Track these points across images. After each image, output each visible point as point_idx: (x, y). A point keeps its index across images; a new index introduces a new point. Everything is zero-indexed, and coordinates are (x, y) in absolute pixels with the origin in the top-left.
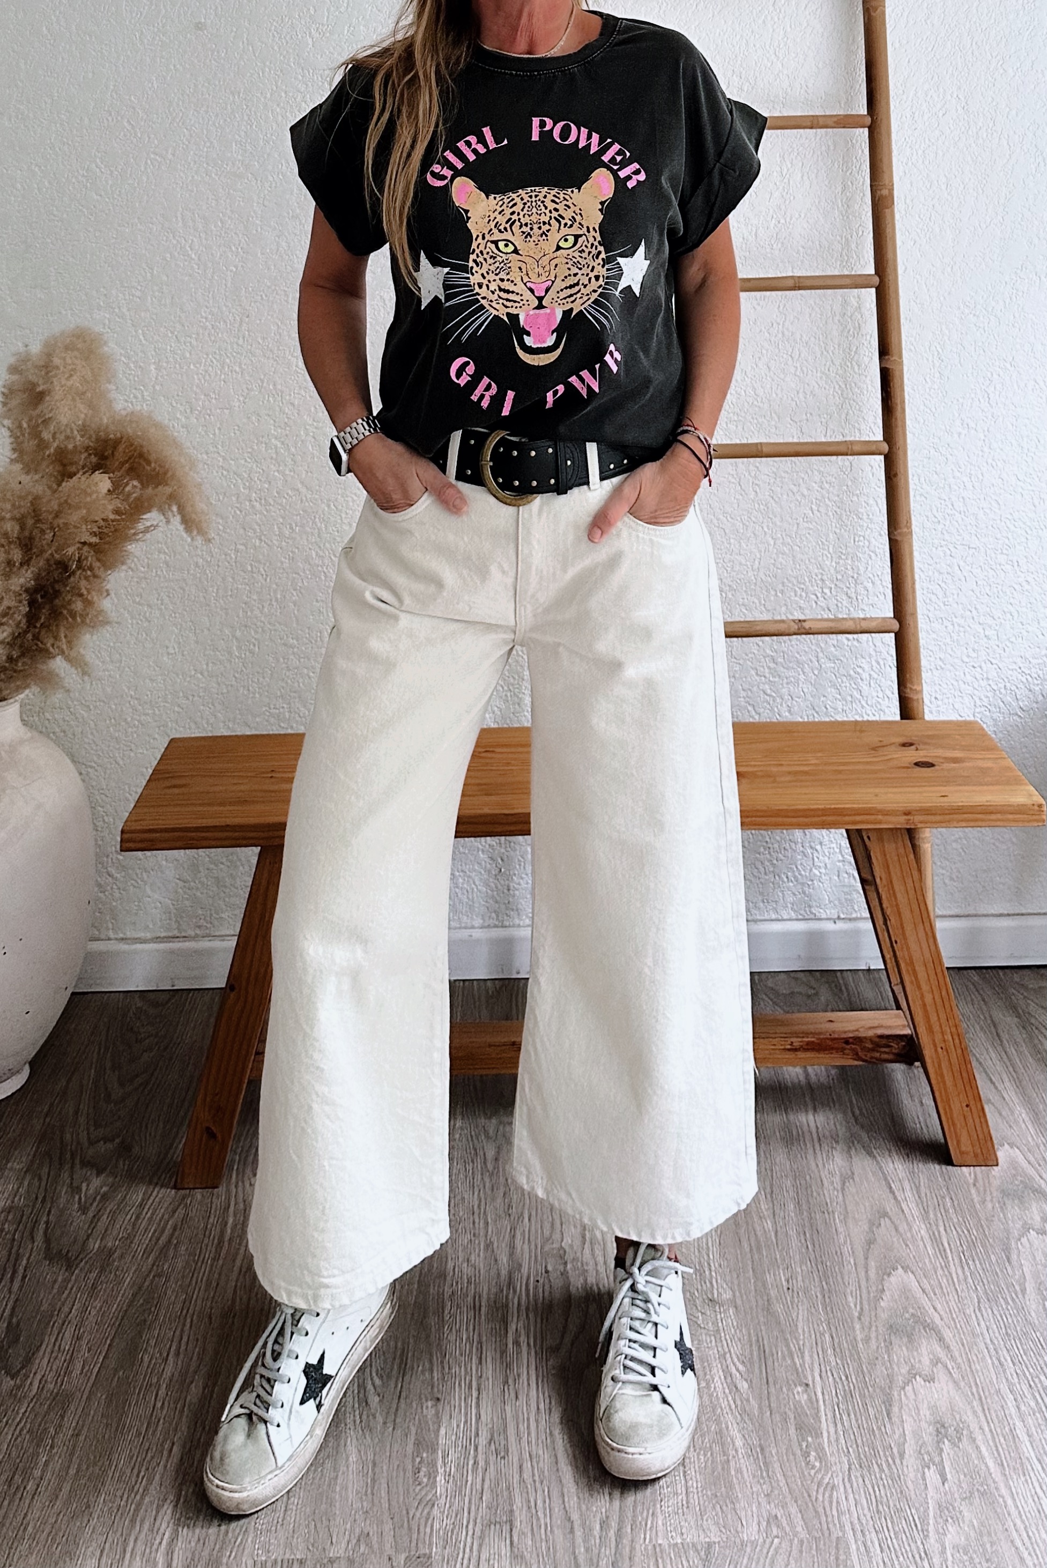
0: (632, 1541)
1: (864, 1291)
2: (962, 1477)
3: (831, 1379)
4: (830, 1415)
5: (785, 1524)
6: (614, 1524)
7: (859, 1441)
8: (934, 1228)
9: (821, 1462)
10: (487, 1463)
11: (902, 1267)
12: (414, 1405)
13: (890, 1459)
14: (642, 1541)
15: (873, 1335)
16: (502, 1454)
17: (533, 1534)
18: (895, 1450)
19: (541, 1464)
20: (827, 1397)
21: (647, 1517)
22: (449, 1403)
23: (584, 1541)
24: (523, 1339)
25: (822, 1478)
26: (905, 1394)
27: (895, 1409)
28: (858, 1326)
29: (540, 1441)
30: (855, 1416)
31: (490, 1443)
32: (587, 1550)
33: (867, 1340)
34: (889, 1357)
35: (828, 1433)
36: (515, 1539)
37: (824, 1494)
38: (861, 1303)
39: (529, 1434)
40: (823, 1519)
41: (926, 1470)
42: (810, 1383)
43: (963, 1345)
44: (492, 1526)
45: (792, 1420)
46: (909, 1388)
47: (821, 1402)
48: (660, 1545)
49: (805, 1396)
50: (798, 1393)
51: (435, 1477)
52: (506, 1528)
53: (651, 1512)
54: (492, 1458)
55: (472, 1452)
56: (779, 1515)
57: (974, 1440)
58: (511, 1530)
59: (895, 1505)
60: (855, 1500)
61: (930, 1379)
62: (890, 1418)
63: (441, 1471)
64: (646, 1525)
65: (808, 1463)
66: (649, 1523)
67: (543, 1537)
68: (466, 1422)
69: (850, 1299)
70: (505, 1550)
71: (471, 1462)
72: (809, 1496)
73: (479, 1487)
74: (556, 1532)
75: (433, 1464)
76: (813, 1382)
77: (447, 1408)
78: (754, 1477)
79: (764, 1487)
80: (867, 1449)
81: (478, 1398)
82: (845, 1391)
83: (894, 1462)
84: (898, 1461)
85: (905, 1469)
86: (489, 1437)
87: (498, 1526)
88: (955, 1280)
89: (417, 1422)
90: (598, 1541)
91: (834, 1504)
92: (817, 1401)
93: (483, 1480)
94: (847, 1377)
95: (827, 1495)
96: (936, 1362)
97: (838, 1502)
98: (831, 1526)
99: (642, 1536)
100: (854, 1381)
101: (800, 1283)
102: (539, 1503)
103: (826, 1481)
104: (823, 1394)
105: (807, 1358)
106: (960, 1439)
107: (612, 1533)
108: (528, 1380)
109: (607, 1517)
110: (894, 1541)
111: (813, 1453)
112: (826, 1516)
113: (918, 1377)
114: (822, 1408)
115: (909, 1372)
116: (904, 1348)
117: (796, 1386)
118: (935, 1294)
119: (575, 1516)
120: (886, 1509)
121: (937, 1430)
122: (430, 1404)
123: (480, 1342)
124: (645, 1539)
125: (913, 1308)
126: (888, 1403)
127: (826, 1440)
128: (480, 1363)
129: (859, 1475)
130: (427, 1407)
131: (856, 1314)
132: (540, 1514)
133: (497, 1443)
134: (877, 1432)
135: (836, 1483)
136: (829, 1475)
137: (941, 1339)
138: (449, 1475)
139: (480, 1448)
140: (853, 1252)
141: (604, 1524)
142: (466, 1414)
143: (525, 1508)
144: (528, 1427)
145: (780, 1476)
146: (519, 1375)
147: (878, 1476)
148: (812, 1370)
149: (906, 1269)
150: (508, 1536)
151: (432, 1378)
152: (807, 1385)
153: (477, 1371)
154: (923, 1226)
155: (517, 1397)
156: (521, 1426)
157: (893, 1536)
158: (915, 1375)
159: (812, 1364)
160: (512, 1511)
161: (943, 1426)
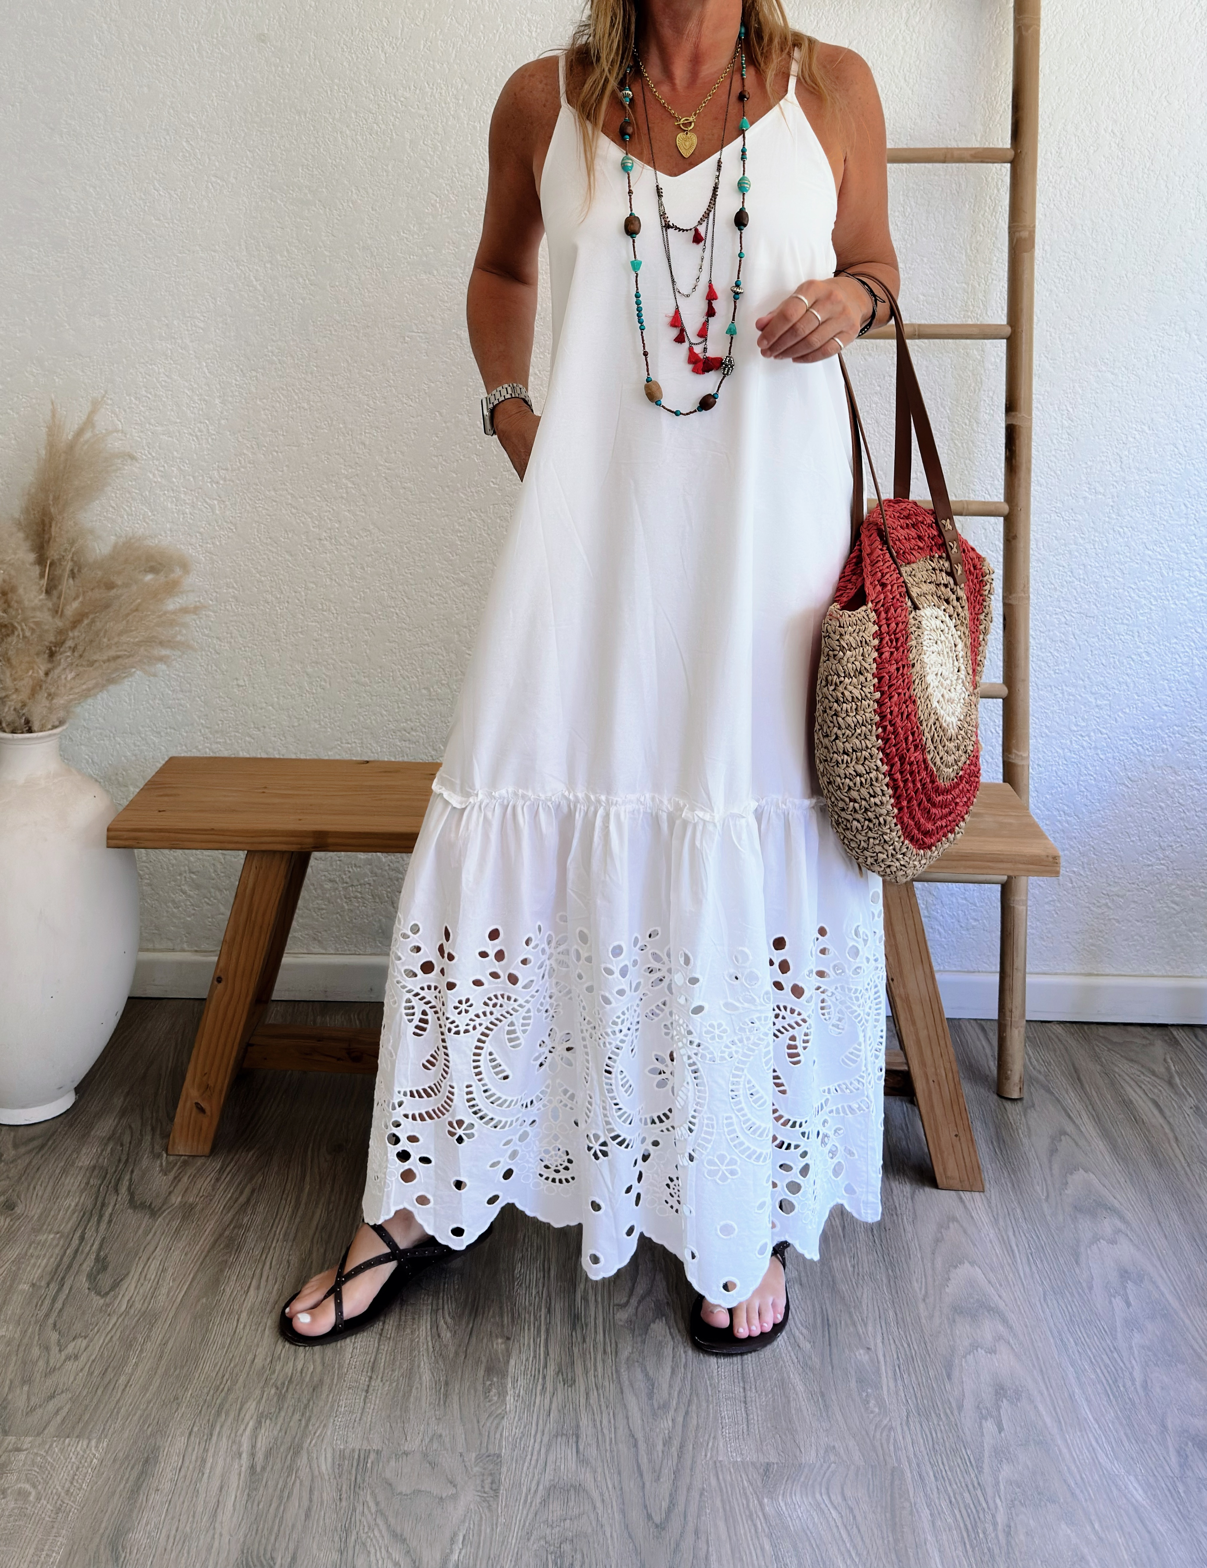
0: (693, 1457)
1: (930, 1279)
2: (1018, 1429)
3: (893, 1346)
4: (890, 1374)
5: (842, 1452)
6: (676, 1443)
7: (919, 1395)
8: (1004, 1234)
9: (880, 1409)
10: (555, 1389)
11: (970, 1263)
12: (485, 1340)
13: (948, 1411)
14: (703, 1457)
15: (937, 1314)
16: (570, 1383)
17: (598, 1446)
18: (954, 1405)
19: (607, 1394)
20: (888, 1359)
21: (709, 1439)
22: (519, 1341)
23: (647, 1454)
24: (591, 1298)
25: (881, 1421)
26: (966, 1361)
27: (956, 1374)
28: (922, 1306)
29: (606, 1375)
30: (916, 1377)
31: (558, 1374)
32: (650, 1461)
33: (931, 1317)
34: (951, 1331)
35: (888, 1386)
36: (581, 1448)
37: (881, 1433)
38: (926, 1288)
39: (595, 1370)
40: (880, 1452)
41: (984, 1421)
42: (872, 1347)
43: (1026, 1326)
44: (559, 1439)
45: (853, 1373)
46: (970, 1358)
47: (882, 1362)
48: (720, 1462)
49: (867, 1357)
50: (860, 1354)
51: (505, 1397)
52: (572, 1440)
53: (712, 1435)
54: (560, 1386)
55: (540, 1380)
56: (836, 1446)
57: (1031, 1401)
58: (577, 1442)
59: (951, 1446)
60: (912, 1439)
61: (992, 1351)
62: (949, 1377)
63: (510, 1392)
64: (707, 1445)
65: (867, 1409)
66: (710, 1444)
67: (608, 1448)
68: (535, 1357)
69: (916, 1285)
70: (571, 1454)
71: (539, 1387)
72: (867, 1434)
73: (547, 1407)
74: (620, 1445)
75: (504, 1386)
76: (876, 1345)
77: (517, 1346)
78: (814, 1415)
79: (823, 1424)
80: (925, 1402)
81: (547, 1340)
82: (906, 1355)
83: (952, 1413)
84: (956, 1412)
85: (963, 1419)
86: (557, 1370)
87: (564, 1438)
88: (1022, 1275)
89: (487, 1355)
90: (660, 1454)
91: (892, 1440)
92: (878, 1362)
93: (551, 1402)
94: (909, 1345)
95: (884, 1434)
96: (999, 1338)
97: (895, 1440)
98: (887, 1458)
99: (703, 1454)
100: (916, 1348)
101: (866, 1268)
102: (605, 1422)
103: (885, 1422)
104: (884, 1356)
105: (870, 1328)
106: (1018, 1400)
107: (674, 1450)
108: (595, 1327)
109: (670, 1438)
110: (949, 1473)
111: (872, 1403)
112: (883, 1449)
113: (979, 1349)
114: (883, 1368)
115: (970, 1345)
116: (968, 1327)
117: (858, 1349)
118: (1001, 1285)
119: (640, 1435)
120: (943, 1449)
121: (996, 1390)
122: (500, 1341)
123: (549, 1295)
124: (706, 1456)
125: (978, 1295)
126: (949, 1367)
127: (885, 1392)
128: (549, 1311)
129: (917, 1420)
130: (497, 1344)
131: (920, 1297)
132: (606, 1431)
133: (565, 1376)
134: (936, 1388)
135: (894, 1425)
136: (888, 1419)
137: (1005, 1321)
138: (519, 1396)
139: (548, 1378)
140: (920, 1247)
141: (667, 1443)
142: (535, 1351)
143: (590, 1425)
144: (595, 1366)
145: (839, 1417)
146: (586, 1325)
147: (935, 1423)
148: (875, 1337)
149: (972, 1263)
150: (574, 1445)
151: (502, 1322)
152: (868, 1349)
153: (546, 1318)
154: (992, 1231)
155: (584, 1341)
156: (588, 1362)
157: (947, 1468)
158: (977, 1347)
159: (875, 1332)
160: (578, 1426)
161: (1003, 1389)
